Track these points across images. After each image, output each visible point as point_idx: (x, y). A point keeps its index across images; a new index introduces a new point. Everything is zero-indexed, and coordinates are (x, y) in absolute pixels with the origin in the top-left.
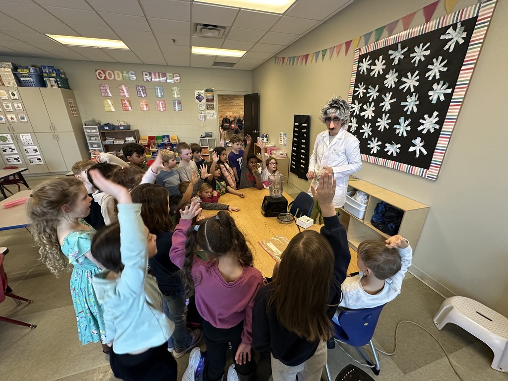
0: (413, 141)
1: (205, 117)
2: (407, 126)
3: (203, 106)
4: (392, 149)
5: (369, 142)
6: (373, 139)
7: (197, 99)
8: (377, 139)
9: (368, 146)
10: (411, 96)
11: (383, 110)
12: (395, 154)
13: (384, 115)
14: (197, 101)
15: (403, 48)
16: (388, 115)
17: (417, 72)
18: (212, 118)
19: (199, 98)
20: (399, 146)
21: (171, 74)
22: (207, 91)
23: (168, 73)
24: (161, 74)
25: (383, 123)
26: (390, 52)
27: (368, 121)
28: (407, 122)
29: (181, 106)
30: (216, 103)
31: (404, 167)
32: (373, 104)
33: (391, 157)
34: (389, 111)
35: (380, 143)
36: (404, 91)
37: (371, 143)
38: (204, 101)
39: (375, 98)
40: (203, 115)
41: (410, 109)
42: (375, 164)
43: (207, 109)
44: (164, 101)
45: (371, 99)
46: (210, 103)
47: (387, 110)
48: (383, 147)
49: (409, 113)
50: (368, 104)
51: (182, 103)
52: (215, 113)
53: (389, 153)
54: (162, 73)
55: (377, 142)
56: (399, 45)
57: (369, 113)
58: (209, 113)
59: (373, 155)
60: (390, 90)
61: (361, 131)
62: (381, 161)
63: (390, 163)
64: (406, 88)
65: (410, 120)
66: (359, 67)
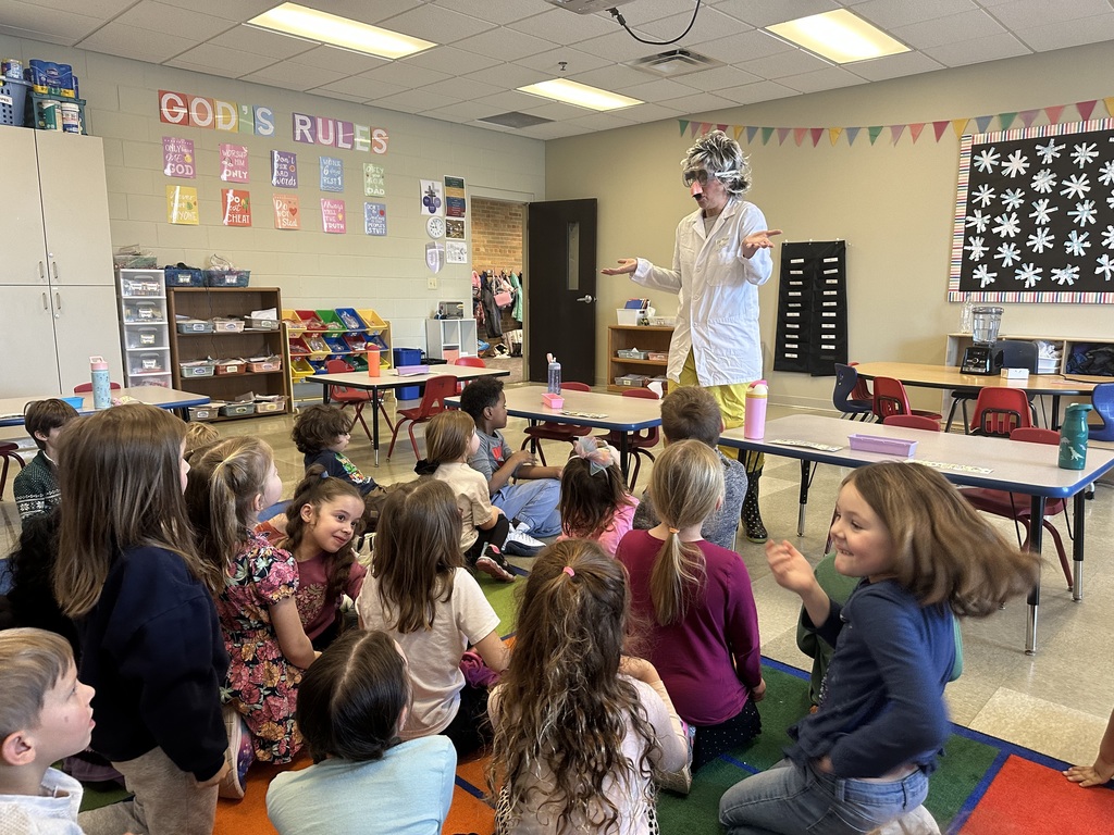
0: (1098, 260)
1: (442, 256)
2: (1083, 242)
3: (438, 224)
4: (1065, 275)
5: (1017, 271)
6: (1025, 266)
7: (426, 205)
8: (1032, 265)
9: (1017, 278)
10: (1083, 204)
11: (1037, 222)
12: (1071, 282)
13: (1039, 230)
14: (425, 210)
15: (1056, 145)
16: (1047, 229)
17: (1084, 175)
18: (458, 261)
19: (429, 202)
20: (1077, 269)
21: (367, 129)
22: (449, 182)
23: (361, 124)
24: (340, 125)
25: (1040, 242)
26: (1038, 147)
27: (1008, 239)
28: (1082, 237)
29: (384, 222)
30: (467, 219)
31: (1092, 296)
32: (1014, 215)
33: (1066, 288)
34: (1047, 225)
35: (1039, 270)
36: (1070, 197)
37: (1021, 272)
38: (440, 211)
39: (1017, 206)
40: (437, 250)
41: (1084, 220)
42: (1036, 302)
43: (448, 234)
44: (341, 203)
45: (1009, 209)
46: (455, 219)
47: (1043, 223)
48: (1046, 275)
49: (1082, 225)
50: (1004, 215)
51: (387, 213)
52: (465, 247)
53: (1061, 282)
54: (344, 124)
55: (1034, 269)
56: (1052, 140)
57: (1009, 227)
58: (452, 246)
59: (1030, 289)
60: (1045, 196)
61: (996, 257)
62: (1047, 296)
63: (1065, 296)
64: (1072, 194)
65: (1087, 234)
66: (973, 161)
